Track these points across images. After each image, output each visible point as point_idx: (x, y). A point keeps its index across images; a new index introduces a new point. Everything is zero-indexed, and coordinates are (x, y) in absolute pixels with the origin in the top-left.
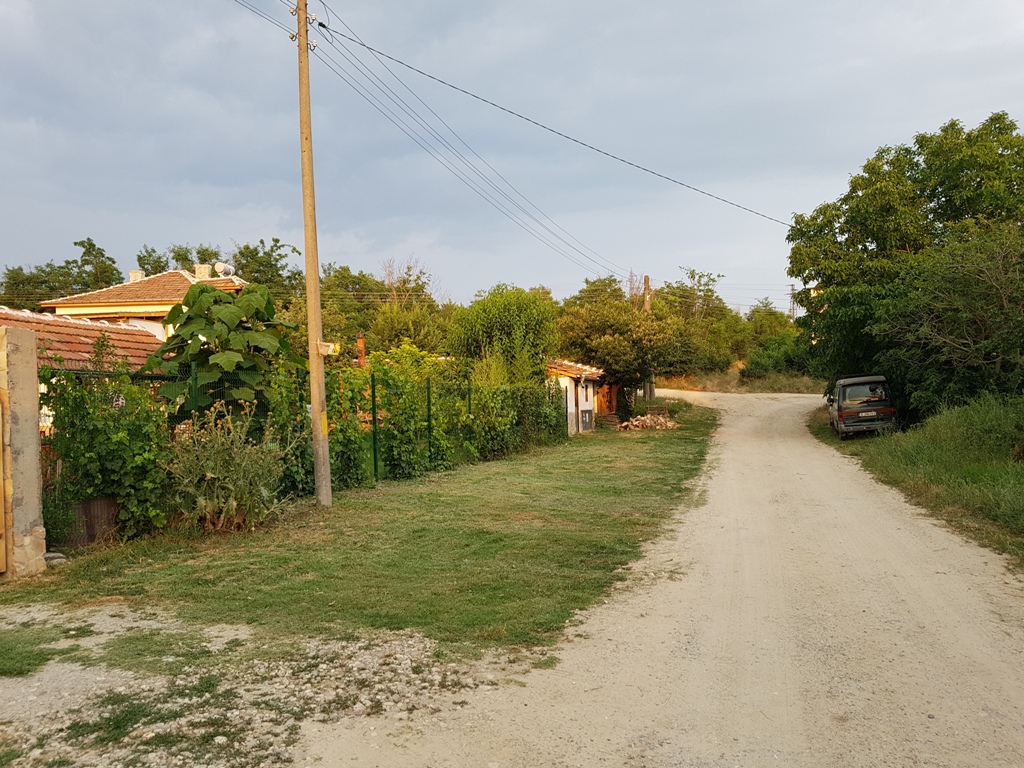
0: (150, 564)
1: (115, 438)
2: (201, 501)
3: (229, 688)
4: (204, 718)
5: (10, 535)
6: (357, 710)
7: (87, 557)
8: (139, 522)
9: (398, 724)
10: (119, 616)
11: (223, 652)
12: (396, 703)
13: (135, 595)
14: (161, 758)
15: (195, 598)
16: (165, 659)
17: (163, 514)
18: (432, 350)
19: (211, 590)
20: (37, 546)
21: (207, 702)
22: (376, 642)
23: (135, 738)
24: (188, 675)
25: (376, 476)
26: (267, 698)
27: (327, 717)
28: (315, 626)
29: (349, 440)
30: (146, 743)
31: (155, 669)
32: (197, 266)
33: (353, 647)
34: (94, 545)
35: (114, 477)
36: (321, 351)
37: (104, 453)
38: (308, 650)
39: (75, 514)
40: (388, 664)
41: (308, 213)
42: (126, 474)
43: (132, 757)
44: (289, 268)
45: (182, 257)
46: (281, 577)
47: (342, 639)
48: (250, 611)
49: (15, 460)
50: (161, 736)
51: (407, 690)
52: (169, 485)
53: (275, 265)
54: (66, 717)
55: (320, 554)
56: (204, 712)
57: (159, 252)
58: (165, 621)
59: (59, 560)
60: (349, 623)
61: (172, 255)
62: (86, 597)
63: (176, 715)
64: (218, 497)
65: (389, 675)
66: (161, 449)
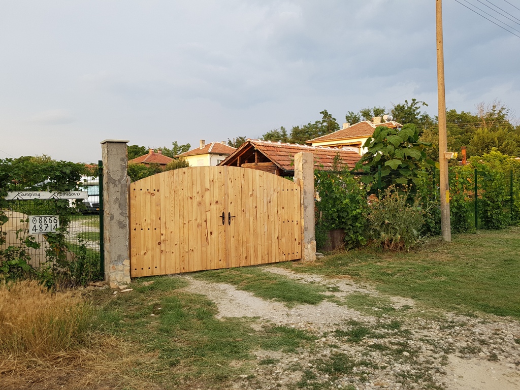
0: (360, 262)
1: (344, 202)
2: (383, 234)
3: (406, 329)
4: (396, 341)
5: (303, 243)
6: (481, 356)
7: (332, 256)
8: (354, 242)
9: (510, 370)
10: (350, 285)
11: (401, 310)
12: (506, 357)
13: (355, 276)
14: (378, 355)
15: (384, 281)
16: (373, 308)
17: (365, 239)
18: (510, 153)
19: (391, 279)
20: (313, 249)
21: (396, 334)
22: (489, 321)
23: (365, 343)
24: (385, 318)
25: (476, 226)
26: (428, 338)
27: (463, 356)
28: (450, 305)
29: (461, 206)
30: (370, 346)
31: (370, 313)
32: (374, 118)
33: (473, 321)
34: (335, 251)
35: (344, 220)
36: (446, 157)
37: (339, 209)
38: (447, 318)
39: (327, 236)
40: (498, 335)
41: (440, 82)
42: (349, 219)
43: (365, 351)
44: (421, 114)
45: (366, 114)
46: (426, 277)
47: (466, 315)
48: (413, 292)
49: (305, 210)
50: (377, 345)
51: (513, 352)
52: (367, 225)
53: (414, 113)
54: (333, 327)
55: (447, 267)
56: (395, 338)
57: (355, 113)
58: (371, 290)
59: (321, 256)
60: (469, 307)
61: (361, 114)
62: (334, 274)
63: (382, 337)
64: (390, 233)
65: (499, 340)
66: (364, 208)
